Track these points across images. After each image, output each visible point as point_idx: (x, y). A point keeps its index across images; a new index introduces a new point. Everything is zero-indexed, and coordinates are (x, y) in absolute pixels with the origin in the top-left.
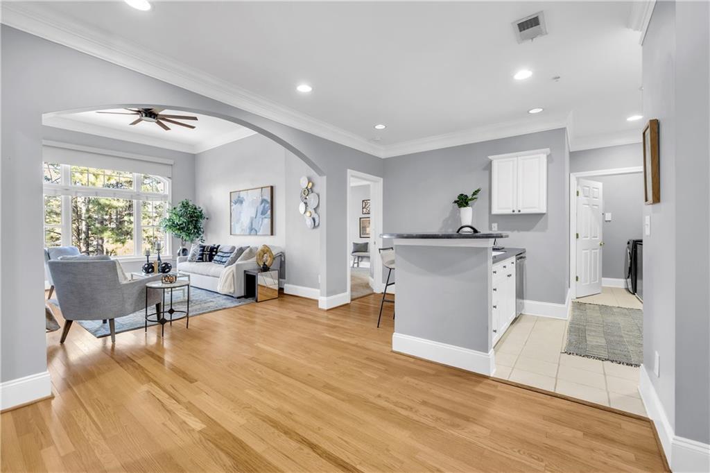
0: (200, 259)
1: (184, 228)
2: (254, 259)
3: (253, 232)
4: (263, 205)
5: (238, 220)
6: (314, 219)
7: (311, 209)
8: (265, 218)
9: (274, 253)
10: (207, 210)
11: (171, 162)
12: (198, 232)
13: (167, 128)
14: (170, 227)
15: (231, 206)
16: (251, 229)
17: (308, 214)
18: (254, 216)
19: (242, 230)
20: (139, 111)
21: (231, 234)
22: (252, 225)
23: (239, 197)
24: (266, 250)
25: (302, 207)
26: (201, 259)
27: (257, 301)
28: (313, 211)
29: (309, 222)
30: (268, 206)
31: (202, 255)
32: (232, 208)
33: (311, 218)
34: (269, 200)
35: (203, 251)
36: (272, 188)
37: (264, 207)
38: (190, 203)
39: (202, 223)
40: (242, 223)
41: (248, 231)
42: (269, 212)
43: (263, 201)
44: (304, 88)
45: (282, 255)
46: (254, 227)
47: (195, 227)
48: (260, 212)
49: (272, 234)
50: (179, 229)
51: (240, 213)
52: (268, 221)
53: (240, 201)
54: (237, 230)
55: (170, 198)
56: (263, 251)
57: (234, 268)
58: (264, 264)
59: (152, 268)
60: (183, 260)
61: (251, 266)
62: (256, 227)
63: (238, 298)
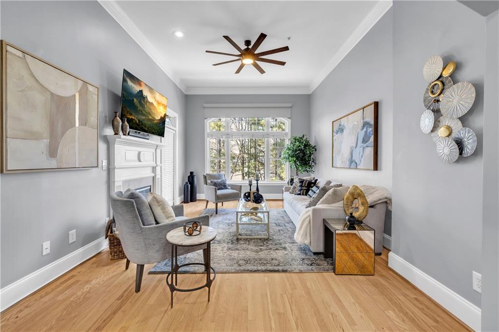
2: (340, 204)
3: (353, 165)
4: (365, 129)
5: (339, 151)
6: (460, 144)
7: (450, 121)
8: (367, 146)
9: (370, 199)
11: (290, 105)
15: (333, 136)
16: (352, 161)
17: (442, 132)
18: (354, 145)
19: (342, 163)
21: (333, 167)
22: (352, 156)
23: (340, 125)
24: (357, 194)
25: (427, 120)
26: (299, 192)
28: (457, 126)
29: (446, 149)
30: (371, 130)
32: (334, 138)
33: (450, 140)
34: (372, 122)
35: (301, 186)
36: (376, 105)
37: (366, 132)
40: (342, 154)
41: (348, 163)
42: (372, 139)
43: (366, 124)
45: (387, 202)
46: (353, 158)
48: (361, 139)
49: (376, 167)
51: (341, 142)
52: (370, 151)
53: (341, 130)
54: (338, 163)
55: (290, 134)
56: (352, 194)
57: (310, 213)
58: (351, 216)
59: (249, 196)
60: (287, 190)
61: (335, 215)
62: (356, 158)
63: (315, 254)
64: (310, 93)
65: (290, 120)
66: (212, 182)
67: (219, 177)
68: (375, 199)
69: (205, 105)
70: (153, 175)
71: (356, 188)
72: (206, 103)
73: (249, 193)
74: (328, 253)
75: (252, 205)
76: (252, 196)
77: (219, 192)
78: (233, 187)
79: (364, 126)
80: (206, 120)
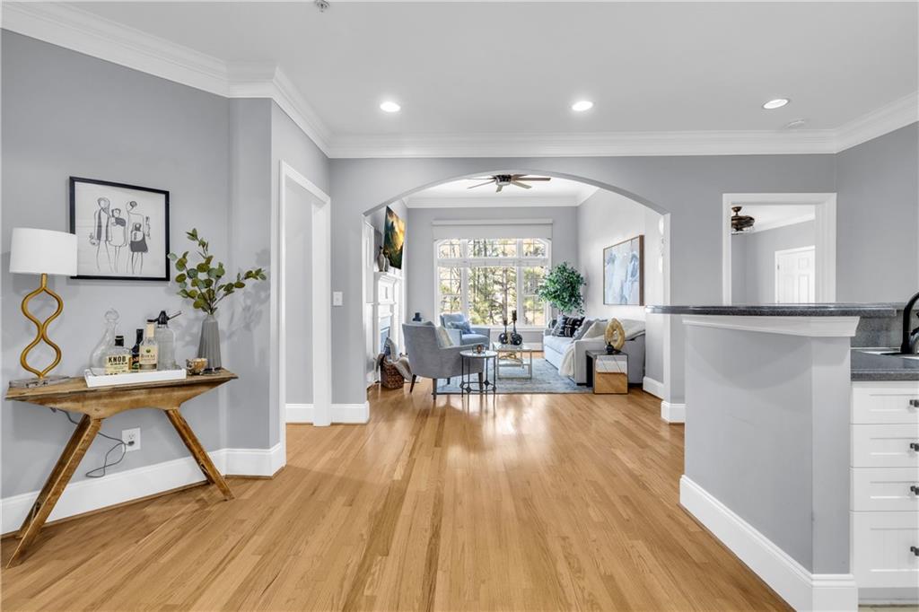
0: (561, 333)
1: (559, 295)
2: (601, 338)
3: (624, 301)
4: (633, 263)
5: (611, 285)
8: (635, 281)
9: (628, 333)
10: (587, 274)
11: (550, 221)
12: (576, 301)
13: (528, 187)
14: (546, 295)
15: (604, 267)
16: (622, 297)
18: (624, 278)
19: (614, 298)
20: (495, 178)
21: (604, 304)
22: (622, 291)
23: (612, 255)
26: (563, 334)
27: (594, 393)
30: (637, 263)
31: (564, 328)
32: (605, 269)
34: (639, 257)
35: (565, 323)
36: (642, 239)
37: (634, 265)
38: (569, 267)
39: (581, 289)
40: (614, 289)
41: (619, 299)
42: (638, 274)
43: (634, 256)
44: (582, 106)
46: (624, 293)
47: (572, 295)
48: (630, 273)
49: (642, 303)
50: (555, 297)
51: (613, 275)
52: (637, 285)
53: (612, 260)
54: (609, 300)
55: (550, 262)
56: (612, 327)
57: (574, 347)
58: (610, 345)
59: (506, 338)
60: (548, 333)
61: (596, 347)
62: (626, 293)
63: (578, 384)
64: (578, 205)
65: (550, 242)
66: (453, 324)
67: (460, 318)
68: (635, 332)
69: (435, 223)
70: (391, 314)
71: (614, 320)
72: (436, 219)
73: (506, 334)
74: (589, 382)
75: (509, 347)
76: (509, 338)
77: (464, 336)
78: (478, 331)
79: (632, 259)
80: (435, 243)
